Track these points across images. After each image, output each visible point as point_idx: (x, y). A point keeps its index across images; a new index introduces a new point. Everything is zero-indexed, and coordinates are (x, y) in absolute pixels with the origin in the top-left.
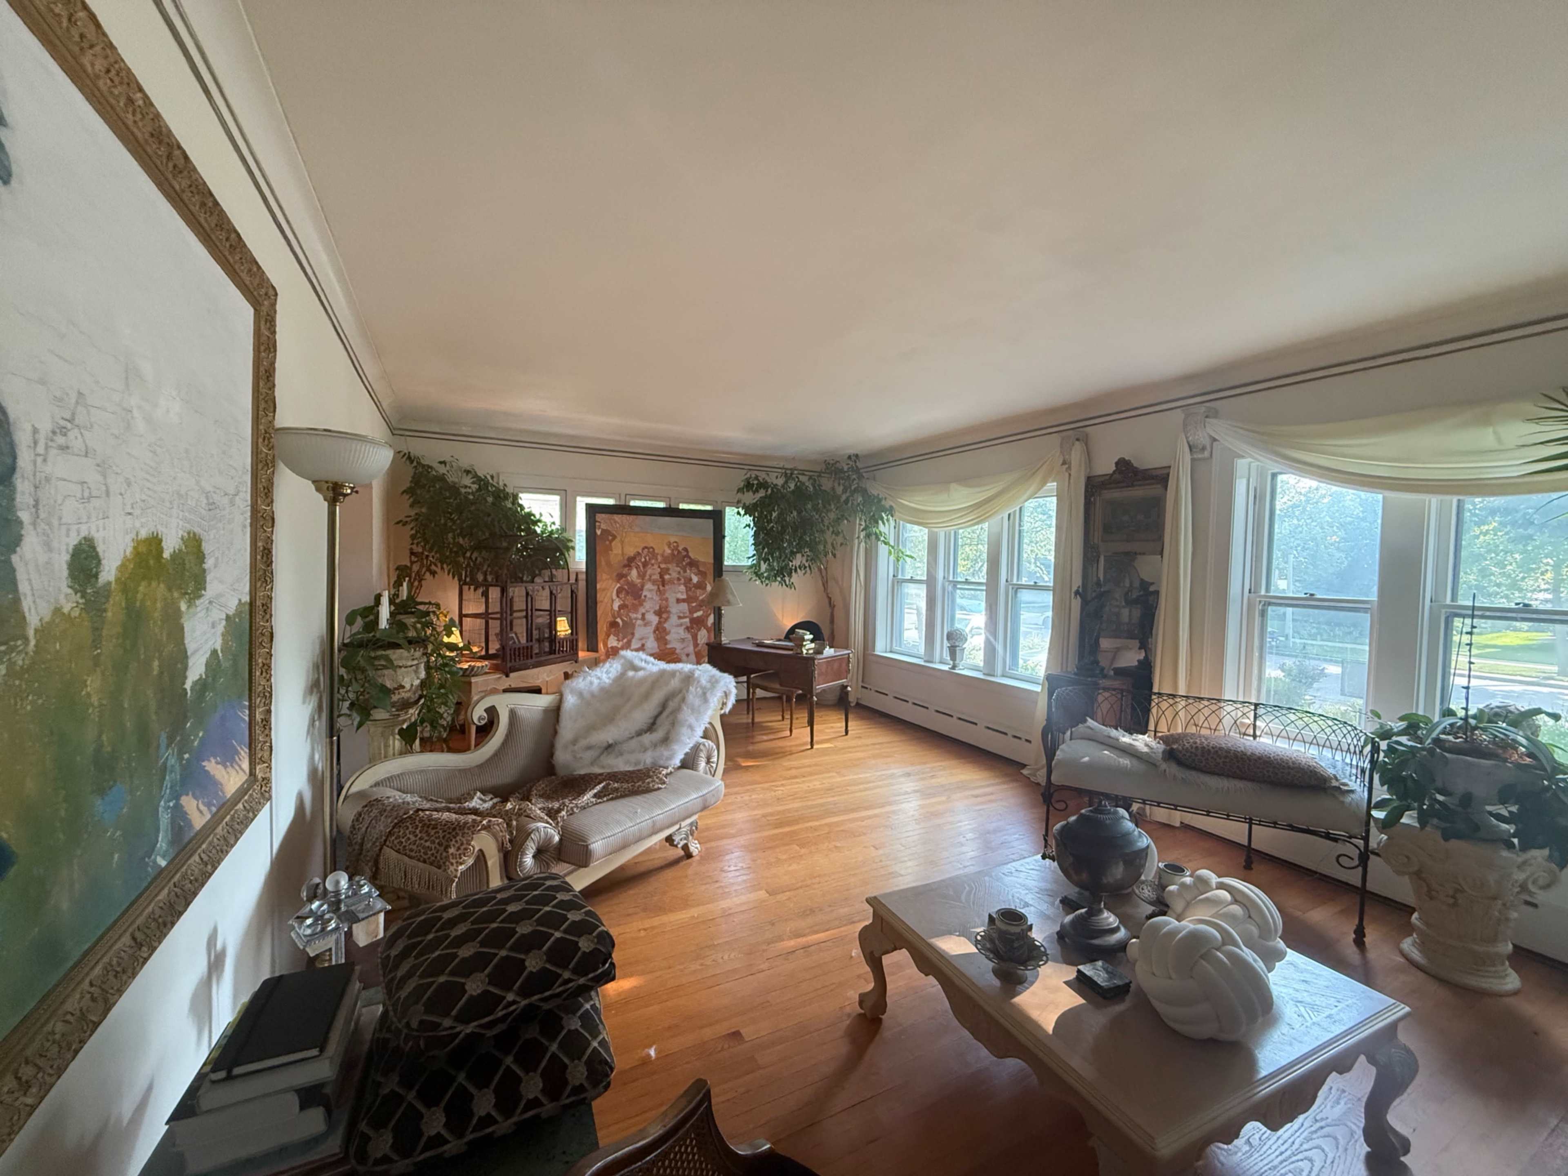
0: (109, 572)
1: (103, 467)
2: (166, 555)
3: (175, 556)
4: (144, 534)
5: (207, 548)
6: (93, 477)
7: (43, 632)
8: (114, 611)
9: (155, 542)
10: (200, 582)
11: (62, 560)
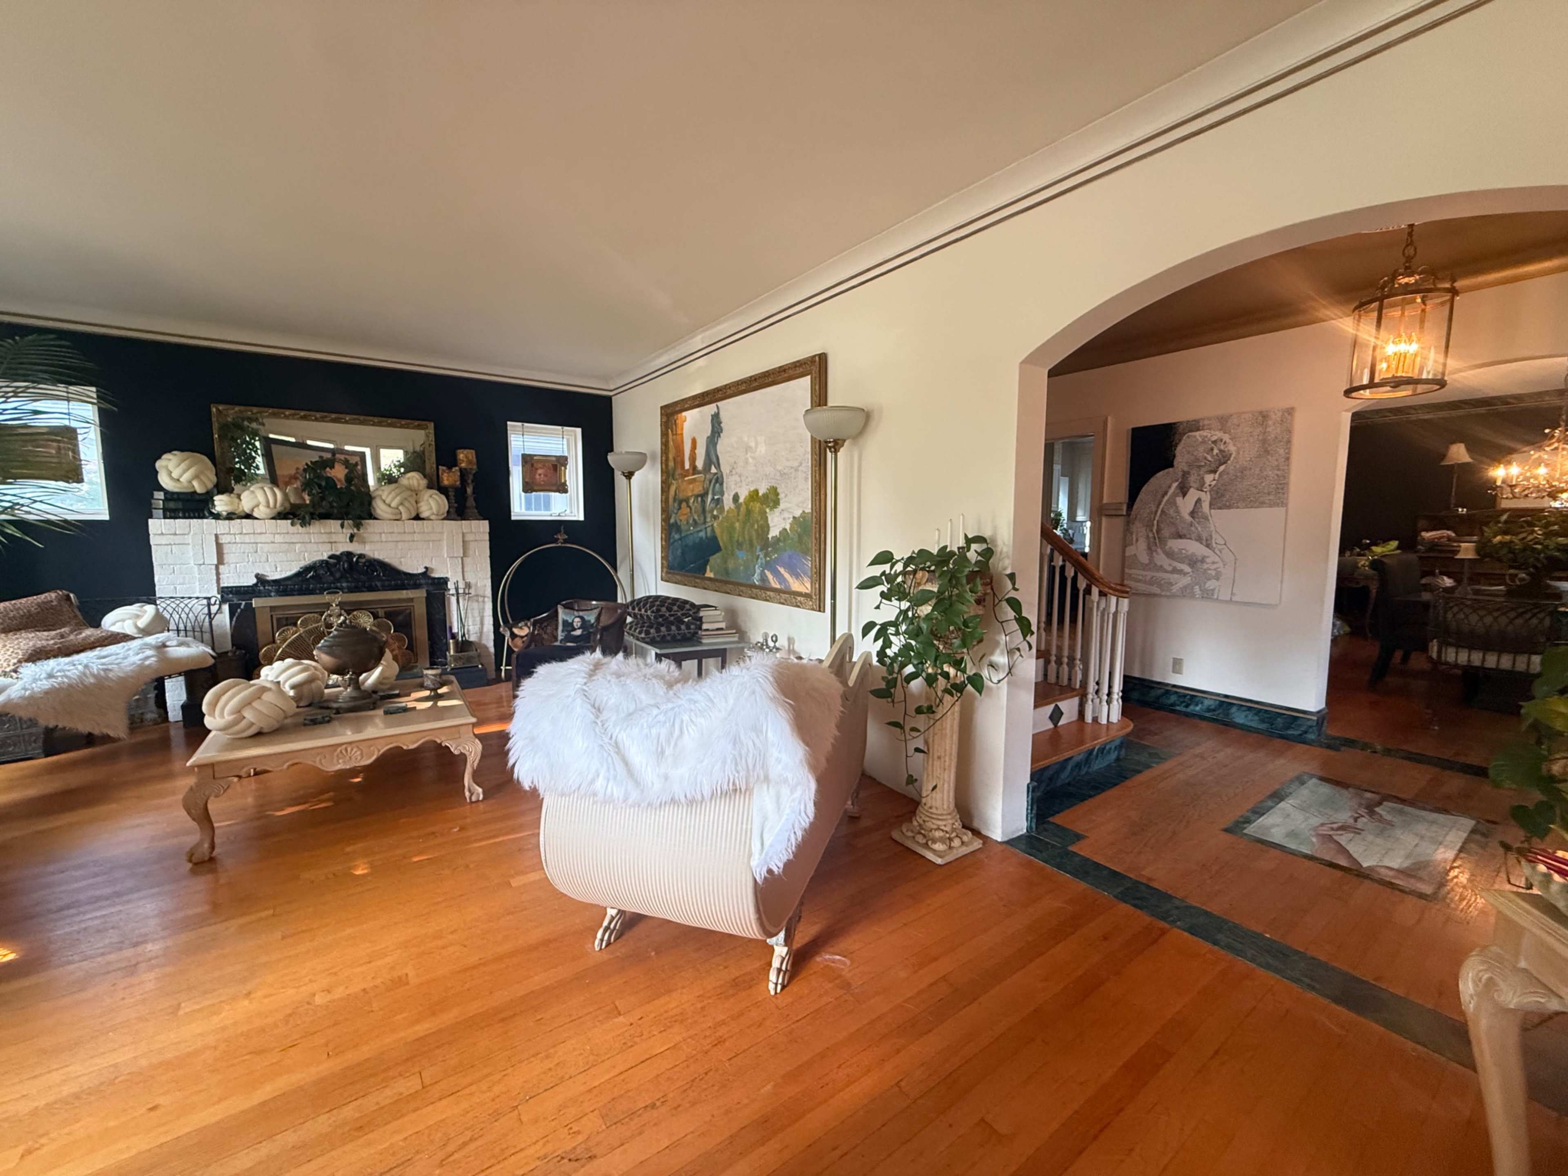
0: (741, 500)
1: (740, 476)
2: (760, 494)
3: (763, 495)
4: (752, 489)
5: (779, 490)
6: (738, 479)
7: (728, 512)
8: (743, 509)
9: (756, 491)
10: (776, 503)
11: (731, 497)
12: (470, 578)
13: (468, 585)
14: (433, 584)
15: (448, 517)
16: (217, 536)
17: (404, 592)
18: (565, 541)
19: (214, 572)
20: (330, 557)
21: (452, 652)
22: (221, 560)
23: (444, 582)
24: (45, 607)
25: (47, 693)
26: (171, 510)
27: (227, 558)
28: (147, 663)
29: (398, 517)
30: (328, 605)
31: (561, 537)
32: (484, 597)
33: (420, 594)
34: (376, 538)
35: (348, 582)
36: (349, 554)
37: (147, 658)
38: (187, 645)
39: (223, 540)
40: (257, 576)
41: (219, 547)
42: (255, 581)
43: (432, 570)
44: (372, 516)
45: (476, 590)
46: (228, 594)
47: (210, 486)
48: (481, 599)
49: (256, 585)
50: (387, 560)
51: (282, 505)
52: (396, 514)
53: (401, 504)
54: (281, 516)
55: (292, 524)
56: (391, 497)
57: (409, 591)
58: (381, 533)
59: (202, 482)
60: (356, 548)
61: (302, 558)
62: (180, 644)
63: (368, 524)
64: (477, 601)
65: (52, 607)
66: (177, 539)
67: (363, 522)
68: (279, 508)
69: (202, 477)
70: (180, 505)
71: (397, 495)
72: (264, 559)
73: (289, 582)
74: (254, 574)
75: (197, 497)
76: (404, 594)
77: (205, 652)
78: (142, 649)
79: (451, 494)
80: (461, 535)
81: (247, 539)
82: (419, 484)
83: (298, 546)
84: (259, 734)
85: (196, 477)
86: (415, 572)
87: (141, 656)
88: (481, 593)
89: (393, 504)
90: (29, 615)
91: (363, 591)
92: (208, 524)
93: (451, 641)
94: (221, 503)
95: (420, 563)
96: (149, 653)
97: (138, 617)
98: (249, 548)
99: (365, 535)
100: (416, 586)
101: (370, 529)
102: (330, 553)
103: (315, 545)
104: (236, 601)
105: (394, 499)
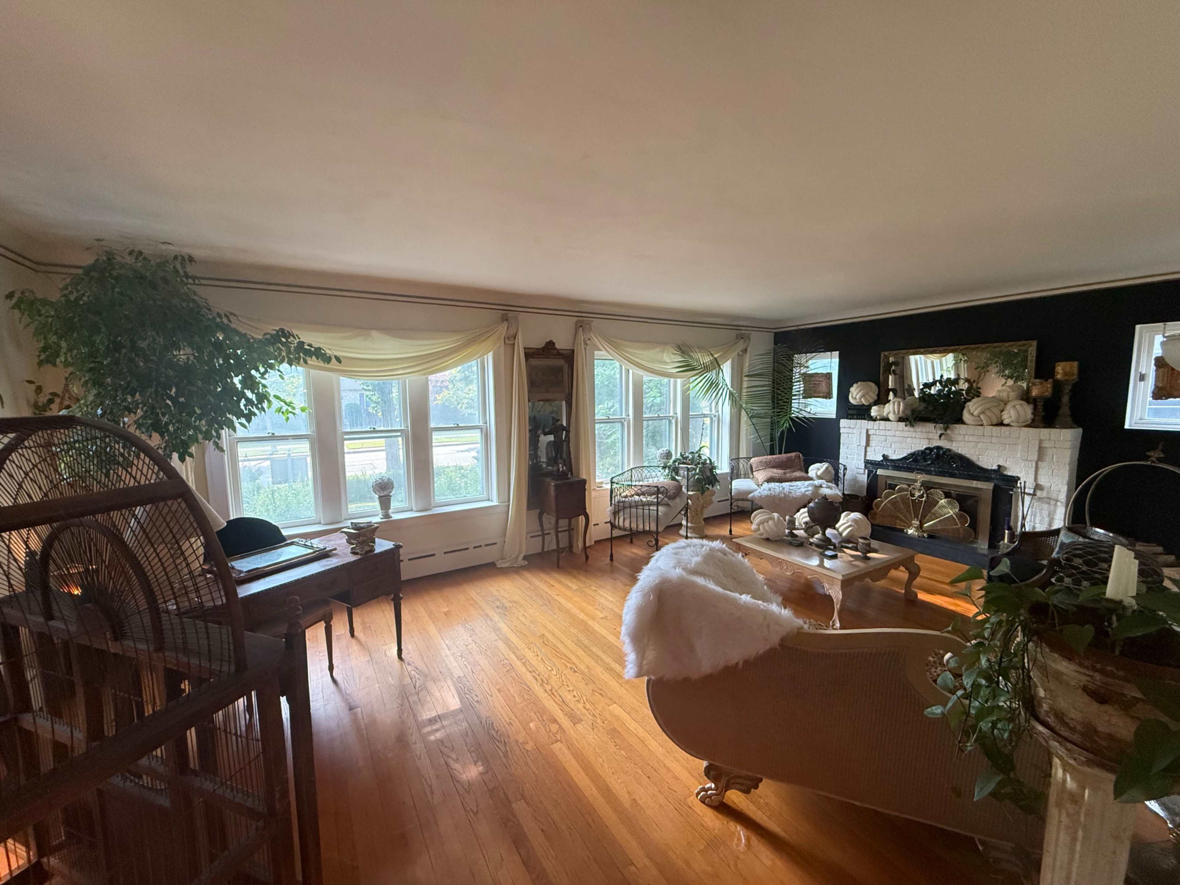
12: (1042, 481)
13: (1038, 487)
14: (1003, 480)
15: (1032, 424)
16: (867, 430)
17: (975, 482)
18: (1160, 460)
19: (864, 450)
20: (926, 449)
21: (1006, 541)
22: (868, 444)
23: (1015, 480)
24: (789, 459)
25: (767, 496)
26: (851, 415)
27: (872, 443)
28: (807, 493)
29: (981, 423)
30: (915, 481)
31: (1155, 455)
32: (1057, 501)
33: (987, 486)
34: (960, 438)
35: (935, 468)
36: (938, 448)
37: (808, 491)
38: (831, 488)
39: (870, 432)
40: (884, 456)
41: (868, 436)
42: (882, 458)
43: (1005, 468)
44: (960, 421)
45: (1048, 493)
46: (868, 463)
47: (871, 401)
48: (1053, 502)
49: (882, 461)
50: (968, 456)
51: (903, 412)
52: (977, 421)
53: (983, 412)
54: (900, 420)
55: (906, 425)
56: (974, 407)
57: (979, 482)
58: (965, 435)
59: (866, 399)
60: (944, 444)
61: (910, 447)
62: (828, 487)
63: (956, 428)
64: (1049, 503)
65: (791, 460)
66: (850, 431)
67: (951, 426)
68: (901, 415)
69: (867, 396)
70: (855, 412)
71: (981, 405)
72: (889, 446)
73: (900, 462)
74: (882, 454)
75: (864, 407)
76: (975, 484)
77: (837, 494)
78: (808, 486)
79: (1040, 404)
80: (1037, 442)
81: (882, 433)
82: (1008, 395)
83: (909, 439)
84: (768, 539)
85: (863, 396)
86: (990, 468)
87: (806, 489)
88: (1054, 496)
89: (975, 413)
90: (782, 462)
91: (945, 476)
92: (864, 424)
93: (1007, 531)
94: (874, 411)
95: (995, 461)
96: (810, 488)
97: (819, 469)
98: (883, 438)
99: (953, 435)
100: (987, 479)
101: (956, 432)
102: (928, 446)
103: (919, 440)
104: (871, 469)
105: (976, 409)
